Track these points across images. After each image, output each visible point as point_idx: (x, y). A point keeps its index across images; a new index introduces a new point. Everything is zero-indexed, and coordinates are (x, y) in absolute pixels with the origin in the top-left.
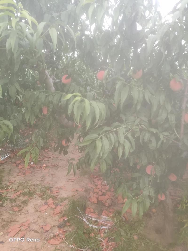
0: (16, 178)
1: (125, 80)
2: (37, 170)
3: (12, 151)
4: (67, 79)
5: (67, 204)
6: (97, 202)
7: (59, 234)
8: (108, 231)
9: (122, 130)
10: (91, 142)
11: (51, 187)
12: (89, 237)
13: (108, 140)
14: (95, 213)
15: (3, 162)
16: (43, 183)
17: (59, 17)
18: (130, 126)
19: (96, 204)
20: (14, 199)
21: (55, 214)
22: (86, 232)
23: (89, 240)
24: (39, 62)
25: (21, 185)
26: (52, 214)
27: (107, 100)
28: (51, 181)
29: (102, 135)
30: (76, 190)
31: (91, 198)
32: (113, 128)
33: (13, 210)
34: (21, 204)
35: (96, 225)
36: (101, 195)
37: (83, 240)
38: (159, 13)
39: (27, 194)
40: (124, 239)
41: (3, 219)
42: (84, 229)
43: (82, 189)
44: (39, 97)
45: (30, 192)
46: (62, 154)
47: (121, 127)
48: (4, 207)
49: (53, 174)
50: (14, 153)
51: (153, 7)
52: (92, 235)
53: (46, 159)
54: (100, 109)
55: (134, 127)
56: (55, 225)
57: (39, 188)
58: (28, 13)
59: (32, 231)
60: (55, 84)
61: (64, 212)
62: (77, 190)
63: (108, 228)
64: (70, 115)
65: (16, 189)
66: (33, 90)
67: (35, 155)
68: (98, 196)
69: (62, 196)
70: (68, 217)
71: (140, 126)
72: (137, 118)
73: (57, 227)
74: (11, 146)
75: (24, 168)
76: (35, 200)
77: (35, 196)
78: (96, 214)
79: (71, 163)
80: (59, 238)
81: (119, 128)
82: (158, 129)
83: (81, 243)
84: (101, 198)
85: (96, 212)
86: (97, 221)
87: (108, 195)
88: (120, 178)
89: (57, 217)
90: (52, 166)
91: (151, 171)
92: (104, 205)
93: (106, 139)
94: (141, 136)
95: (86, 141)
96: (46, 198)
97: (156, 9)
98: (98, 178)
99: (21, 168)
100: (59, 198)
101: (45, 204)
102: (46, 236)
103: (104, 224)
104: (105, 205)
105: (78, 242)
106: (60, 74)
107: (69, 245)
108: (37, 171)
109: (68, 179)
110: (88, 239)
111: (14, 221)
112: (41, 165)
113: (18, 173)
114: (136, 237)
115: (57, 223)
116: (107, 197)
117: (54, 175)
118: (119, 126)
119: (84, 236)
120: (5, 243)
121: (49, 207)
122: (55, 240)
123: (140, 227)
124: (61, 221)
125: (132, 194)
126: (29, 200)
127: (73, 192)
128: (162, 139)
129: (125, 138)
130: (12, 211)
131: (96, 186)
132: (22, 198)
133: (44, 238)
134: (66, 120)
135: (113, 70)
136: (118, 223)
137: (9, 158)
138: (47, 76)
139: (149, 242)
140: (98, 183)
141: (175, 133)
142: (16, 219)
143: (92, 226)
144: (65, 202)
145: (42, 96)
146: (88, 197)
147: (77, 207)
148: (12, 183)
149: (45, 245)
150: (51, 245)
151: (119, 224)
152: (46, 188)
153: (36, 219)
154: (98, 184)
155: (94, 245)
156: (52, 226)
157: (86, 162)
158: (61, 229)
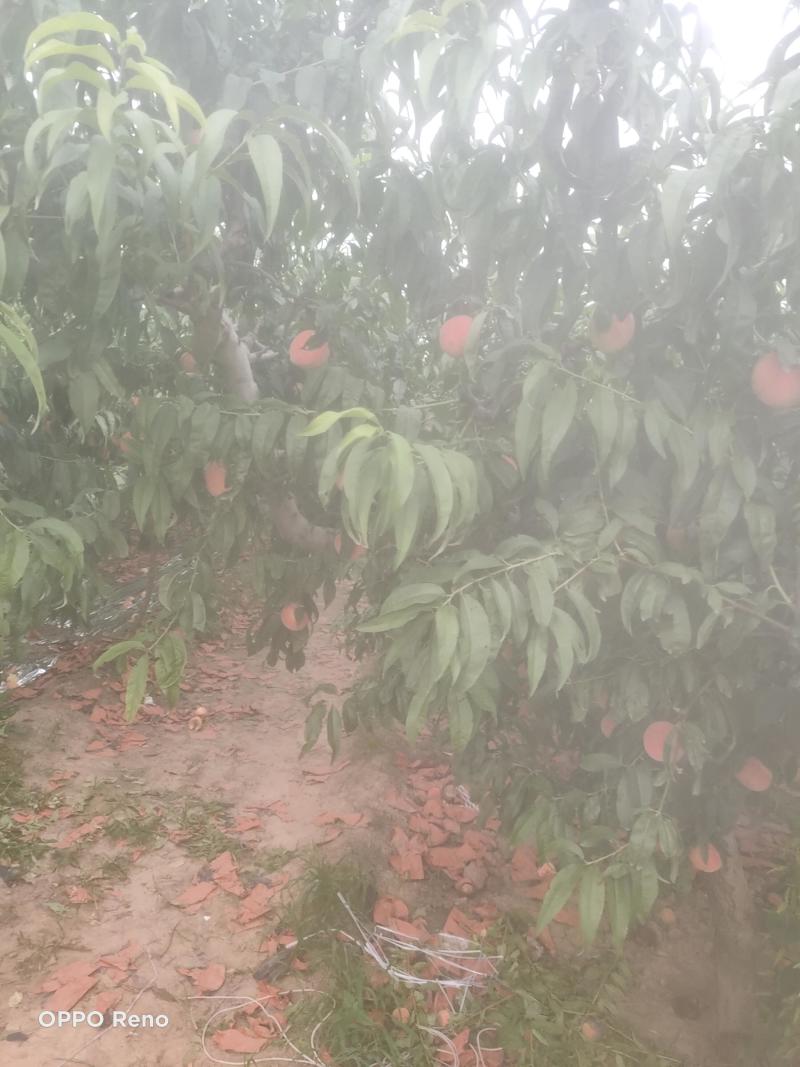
0: (79, 763)
1: (559, 357)
2: (167, 730)
3: (67, 646)
4: (310, 349)
5: (297, 881)
6: (421, 872)
7: (259, 1007)
8: (472, 999)
9: (544, 566)
10: (412, 618)
11: (228, 806)
12: (390, 1024)
13: (485, 608)
14: (416, 922)
15: (27, 693)
16: (196, 786)
17: (288, 86)
18: (578, 552)
19: (417, 881)
20: (72, 850)
21: (242, 920)
22: (376, 1003)
23: (388, 1039)
24: (199, 278)
25: (101, 795)
26: (232, 920)
27: (478, 439)
28: (228, 778)
29: (462, 589)
30: (332, 820)
31: (398, 854)
32: (507, 560)
33: (65, 897)
34: (100, 874)
35: (420, 973)
36: (441, 845)
37: (361, 1035)
38: (708, 75)
39: (127, 830)
40: (539, 1037)
41: (25, 936)
42: (369, 989)
43: (358, 815)
44: (195, 422)
45: (137, 824)
46: (281, 665)
47: (540, 558)
48: (30, 883)
49: (237, 750)
50: (72, 656)
51: (683, 50)
52: (402, 1014)
53: (208, 683)
54: (453, 480)
55: (596, 556)
56: (245, 968)
57: (178, 806)
58: (167, 74)
59: (148, 990)
60: (259, 368)
61: (281, 913)
62: (338, 820)
63: (471, 988)
64: (326, 501)
65: (81, 808)
66: (164, 393)
67: (169, 669)
68: (426, 849)
69: (276, 843)
70: (299, 935)
71: (622, 554)
72: (611, 519)
73: (251, 975)
74: (62, 624)
75: (113, 719)
76: (159, 858)
77: (159, 841)
78: (418, 927)
79: (321, 704)
80: (261, 1025)
81: (530, 561)
82: (700, 569)
83: (353, 1050)
84: (439, 857)
85: (417, 918)
86: (424, 954)
87: (470, 844)
88: (528, 772)
89: (252, 934)
90: (232, 713)
91: (667, 749)
92: (453, 888)
93: (478, 605)
94: (626, 597)
95: (393, 612)
96: (208, 850)
97: (696, 57)
98: (427, 771)
99: (103, 721)
100: (261, 852)
101: (200, 875)
102: (206, 1013)
103: (452, 971)
104: (457, 885)
105: (343, 1043)
106: (282, 327)
107: (304, 1056)
108: (169, 735)
109: (301, 773)
110: (385, 1031)
111: (69, 947)
112: (187, 711)
113: (90, 743)
114: (589, 1031)
115: (253, 961)
116: (466, 851)
117: (239, 754)
118: (532, 552)
119: (371, 1021)
120: (32, 1039)
121: (218, 892)
122: (244, 1032)
123: (607, 986)
124: (267, 952)
125: (582, 845)
126: (135, 857)
127: (321, 826)
128: (717, 612)
129: (557, 603)
130: (62, 903)
131: (421, 803)
132: (106, 850)
133: (197, 1023)
134: (303, 521)
135: (509, 315)
136: (513, 968)
137: (51, 678)
138: (227, 335)
139: (645, 1052)
140: (427, 792)
141: (772, 586)
142: (76, 939)
143: (400, 978)
144: (286, 868)
145: (207, 419)
146: (385, 851)
147: (339, 895)
148: (63, 784)
149: (200, 1054)
150: (228, 1055)
151: (517, 973)
152: (205, 807)
153: (165, 941)
154: (430, 793)
155: (411, 1060)
156: (232, 971)
157: (383, 702)
158: (268, 986)
